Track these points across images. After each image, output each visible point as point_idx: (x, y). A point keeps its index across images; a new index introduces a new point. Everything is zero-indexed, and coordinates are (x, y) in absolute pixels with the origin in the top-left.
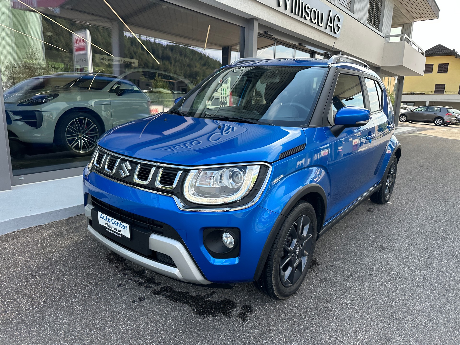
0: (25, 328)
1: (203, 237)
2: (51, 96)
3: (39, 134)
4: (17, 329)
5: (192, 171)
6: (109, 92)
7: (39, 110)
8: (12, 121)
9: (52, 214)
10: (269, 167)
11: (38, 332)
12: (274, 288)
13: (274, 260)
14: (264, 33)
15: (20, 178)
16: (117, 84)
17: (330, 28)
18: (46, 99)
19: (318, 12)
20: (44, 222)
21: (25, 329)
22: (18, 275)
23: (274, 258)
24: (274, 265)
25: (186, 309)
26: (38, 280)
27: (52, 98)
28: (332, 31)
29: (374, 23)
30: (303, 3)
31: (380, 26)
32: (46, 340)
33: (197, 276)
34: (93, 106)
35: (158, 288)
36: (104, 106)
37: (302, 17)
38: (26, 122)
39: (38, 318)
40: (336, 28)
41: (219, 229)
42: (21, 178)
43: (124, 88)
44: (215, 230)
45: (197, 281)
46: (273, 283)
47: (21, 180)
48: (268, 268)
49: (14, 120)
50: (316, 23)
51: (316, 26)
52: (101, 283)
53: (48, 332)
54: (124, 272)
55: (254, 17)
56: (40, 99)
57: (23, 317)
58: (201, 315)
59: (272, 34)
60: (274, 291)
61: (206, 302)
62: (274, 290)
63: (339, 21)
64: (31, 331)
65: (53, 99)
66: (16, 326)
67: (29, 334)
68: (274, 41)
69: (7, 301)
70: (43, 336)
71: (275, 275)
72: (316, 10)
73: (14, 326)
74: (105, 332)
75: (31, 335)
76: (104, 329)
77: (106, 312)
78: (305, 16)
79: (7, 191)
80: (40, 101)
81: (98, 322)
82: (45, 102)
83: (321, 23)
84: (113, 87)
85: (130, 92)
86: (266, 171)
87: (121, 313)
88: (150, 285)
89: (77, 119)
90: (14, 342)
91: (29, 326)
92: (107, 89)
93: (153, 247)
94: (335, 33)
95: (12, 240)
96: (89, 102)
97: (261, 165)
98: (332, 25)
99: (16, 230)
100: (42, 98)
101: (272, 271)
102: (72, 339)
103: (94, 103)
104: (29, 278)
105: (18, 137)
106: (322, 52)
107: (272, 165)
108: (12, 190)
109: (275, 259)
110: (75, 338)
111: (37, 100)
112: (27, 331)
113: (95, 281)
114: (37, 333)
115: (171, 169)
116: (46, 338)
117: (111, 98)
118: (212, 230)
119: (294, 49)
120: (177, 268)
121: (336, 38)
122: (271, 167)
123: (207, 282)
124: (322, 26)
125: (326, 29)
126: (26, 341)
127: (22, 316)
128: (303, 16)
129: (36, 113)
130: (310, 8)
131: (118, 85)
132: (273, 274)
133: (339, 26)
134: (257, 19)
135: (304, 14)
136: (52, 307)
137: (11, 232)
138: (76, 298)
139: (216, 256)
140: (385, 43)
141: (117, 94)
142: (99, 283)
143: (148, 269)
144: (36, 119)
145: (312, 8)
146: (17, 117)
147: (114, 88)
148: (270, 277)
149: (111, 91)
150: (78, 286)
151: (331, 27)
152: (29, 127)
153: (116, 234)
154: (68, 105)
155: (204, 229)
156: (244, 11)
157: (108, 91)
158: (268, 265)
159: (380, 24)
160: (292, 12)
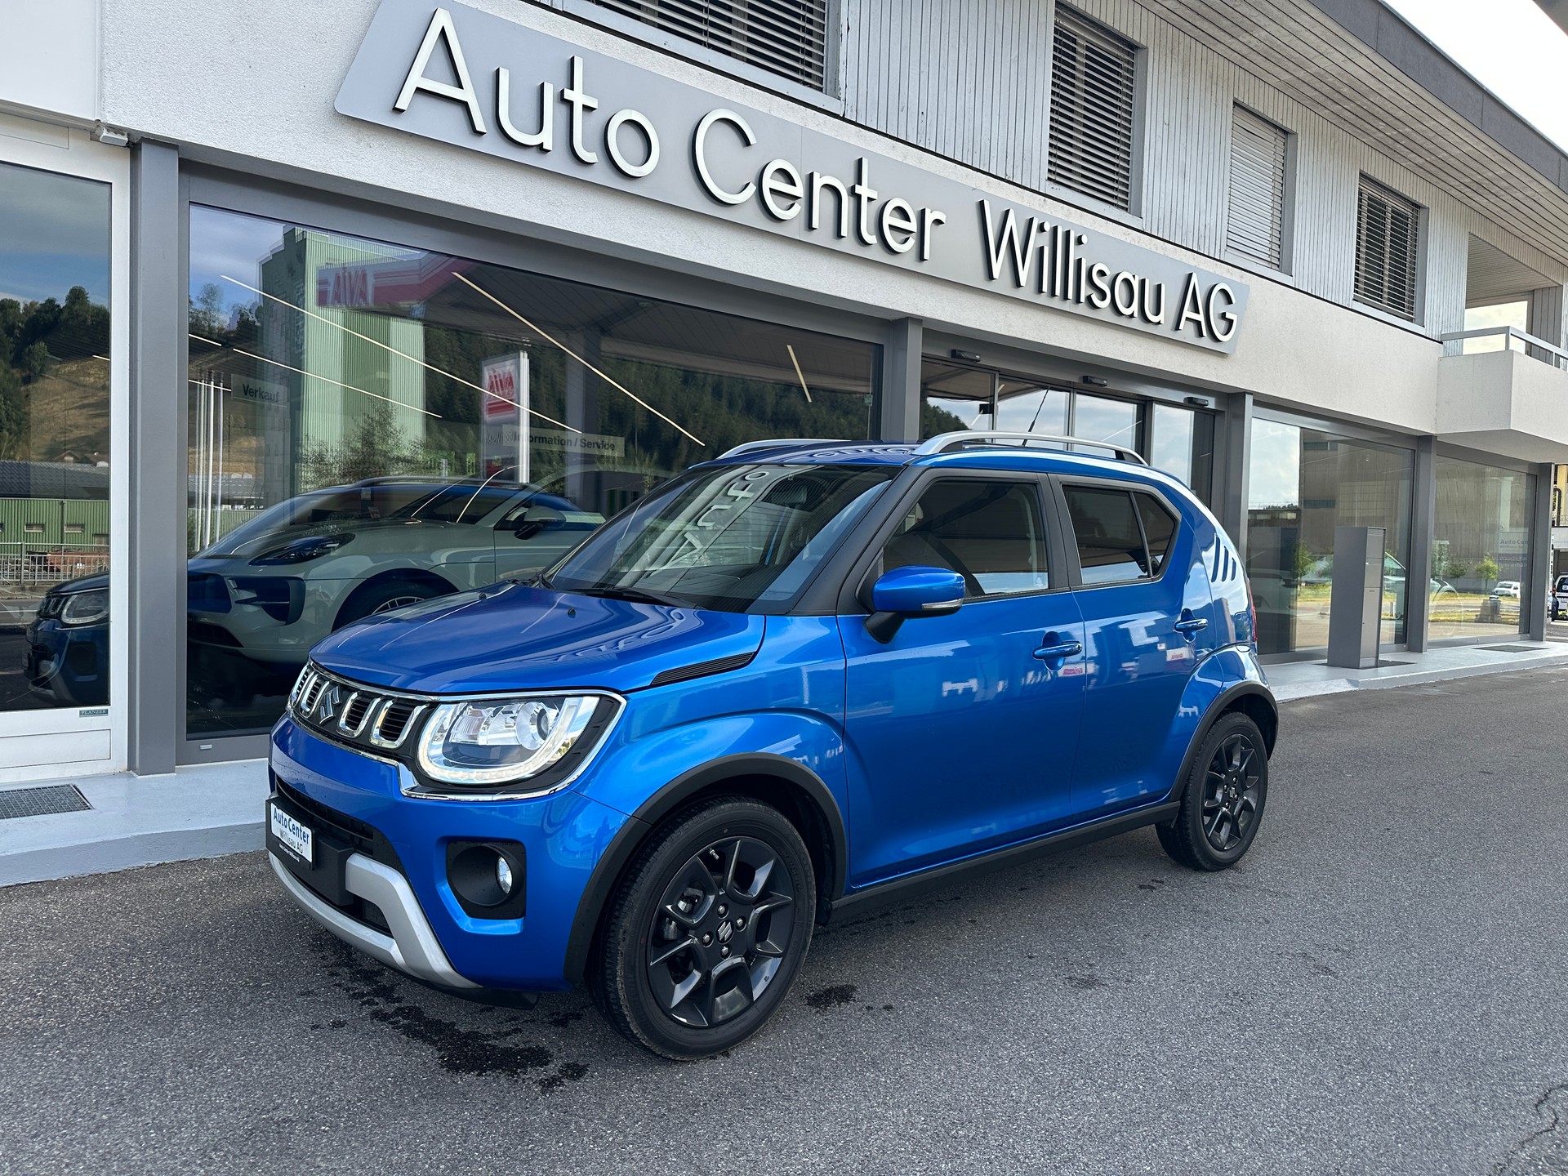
0: (61, 1046)
1: (447, 862)
2: (333, 539)
3: (293, 639)
4: (43, 1047)
5: (442, 706)
6: (495, 528)
7: (301, 576)
8: (233, 604)
9: (237, 833)
10: (620, 703)
11: (82, 1058)
12: (626, 1013)
13: (620, 936)
14: (950, 357)
15: (203, 747)
16: (524, 506)
17: (1196, 326)
18: (323, 547)
19: (1143, 283)
20: (214, 853)
21: (59, 1049)
22: (101, 952)
23: (621, 931)
24: (622, 948)
25: (427, 1054)
26: (135, 966)
27: (336, 545)
28: (1201, 335)
29: (1389, 299)
30: (1079, 262)
31: (1417, 306)
32: (90, 1072)
33: (436, 960)
34: (444, 566)
35: (390, 1009)
36: (476, 568)
37: (1078, 301)
38: (264, 607)
39: (97, 1033)
40: (1218, 327)
41: (479, 844)
42: (207, 746)
43: (538, 519)
44: (472, 845)
45: (434, 973)
46: (622, 998)
47: (204, 752)
48: (607, 957)
49: (236, 602)
50: (1136, 315)
51: (1136, 323)
52: (267, 985)
53: (101, 1059)
54: (335, 969)
55: (908, 316)
56: (310, 548)
57: (67, 1029)
58: (451, 1069)
59: (978, 357)
60: (629, 1023)
61: (483, 1047)
62: (628, 1019)
63: (1230, 301)
64: (70, 1053)
65: (339, 547)
66: (47, 1041)
67: (63, 1058)
68: (989, 375)
69: (50, 997)
70: (87, 1064)
71: (625, 977)
72: (1131, 279)
73: (42, 1042)
74: (216, 1074)
75: (65, 1060)
76: (218, 1068)
77: (243, 1038)
78: (1089, 298)
79: (164, 775)
80: (307, 553)
81: (213, 1054)
82: (318, 555)
83: (1157, 313)
84: (508, 515)
85: (554, 528)
86: (610, 710)
87: (272, 1045)
88: (376, 1000)
89: (396, 599)
90: (25, 1067)
91: (71, 1045)
92: (490, 522)
93: (354, 887)
94: (1217, 340)
95: (126, 883)
96: (434, 556)
97: (601, 696)
98: (1201, 317)
99: (144, 863)
100: (315, 544)
101: (616, 964)
102: (141, 1077)
103: (448, 558)
104: (119, 960)
105: (241, 646)
106: (1180, 396)
107: (626, 699)
108: (175, 774)
109: (625, 932)
110: (148, 1076)
111: (298, 550)
112: (62, 1052)
113: (255, 979)
114: (79, 1057)
115: (407, 703)
116: (92, 1068)
117: (498, 546)
118: (466, 845)
119: (1069, 391)
120: (393, 938)
121: (1222, 355)
122: (624, 702)
123: (461, 982)
124: (1159, 323)
125: (1177, 328)
126: (51, 1068)
127: (66, 1026)
128: (1083, 299)
129: (290, 582)
130: (1107, 272)
131: (522, 511)
132: (619, 973)
133: (1228, 316)
134: (918, 320)
135: (1085, 290)
136: (136, 1018)
137: (130, 866)
138: (196, 1007)
139: (473, 911)
140: (1440, 359)
141: (516, 534)
142: (263, 985)
143: (369, 955)
144: (289, 600)
145: (1118, 274)
146: (246, 595)
147: (513, 517)
148: (611, 981)
149: (503, 525)
150: (213, 985)
151: (1198, 323)
152: (268, 620)
153: (293, 856)
154: (374, 563)
155: (449, 840)
156: (871, 303)
157: (493, 525)
158: (609, 947)
159: (1417, 301)
160: (1040, 291)
